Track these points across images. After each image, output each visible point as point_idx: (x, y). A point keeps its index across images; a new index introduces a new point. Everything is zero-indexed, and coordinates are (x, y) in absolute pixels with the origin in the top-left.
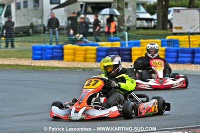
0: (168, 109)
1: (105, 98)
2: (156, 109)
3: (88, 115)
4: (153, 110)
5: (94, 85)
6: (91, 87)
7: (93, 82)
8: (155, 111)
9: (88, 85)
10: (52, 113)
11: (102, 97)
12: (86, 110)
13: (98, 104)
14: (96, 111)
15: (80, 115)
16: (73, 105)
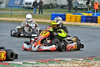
0: (83, 47)
1: (50, 40)
2: (76, 47)
3: (40, 49)
4: (74, 48)
5: (45, 34)
6: (43, 35)
7: (44, 32)
8: (75, 48)
9: (42, 34)
10: (23, 47)
11: (49, 40)
12: (39, 46)
13: (46, 44)
14: (45, 47)
15: (36, 48)
16: (33, 43)
